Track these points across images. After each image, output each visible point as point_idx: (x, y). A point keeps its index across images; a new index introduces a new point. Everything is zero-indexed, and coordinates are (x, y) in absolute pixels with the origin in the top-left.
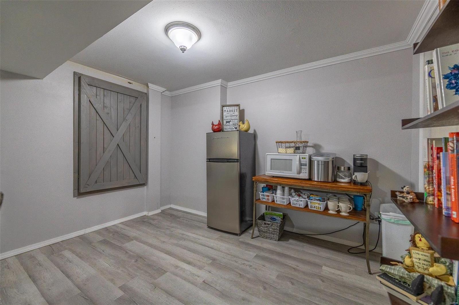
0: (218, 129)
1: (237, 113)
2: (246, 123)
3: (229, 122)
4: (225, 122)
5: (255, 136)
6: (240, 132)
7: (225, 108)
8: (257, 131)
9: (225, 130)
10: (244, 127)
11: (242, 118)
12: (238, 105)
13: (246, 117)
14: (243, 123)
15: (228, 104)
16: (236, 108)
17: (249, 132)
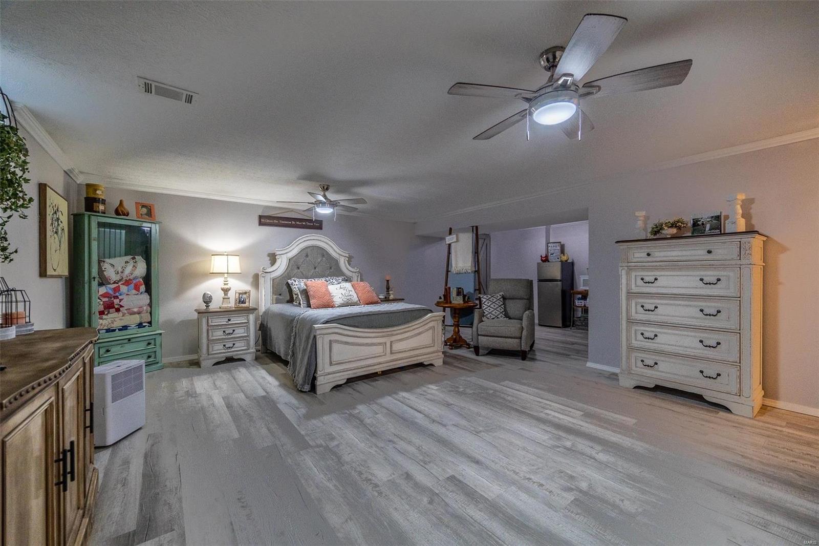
0: (546, 259)
1: (559, 248)
2: (566, 255)
3: (553, 254)
4: (549, 254)
5: (573, 264)
6: (562, 261)
7: (549, 245)
8: (574, 260)
9: (550, 261)
10: (564, 258)
11: (563, 251)
12: (559, 242)
13: (566, 250)
14: (564, 255)
15: (551, 242)
16: (558, 244)
17: (568, 261)
